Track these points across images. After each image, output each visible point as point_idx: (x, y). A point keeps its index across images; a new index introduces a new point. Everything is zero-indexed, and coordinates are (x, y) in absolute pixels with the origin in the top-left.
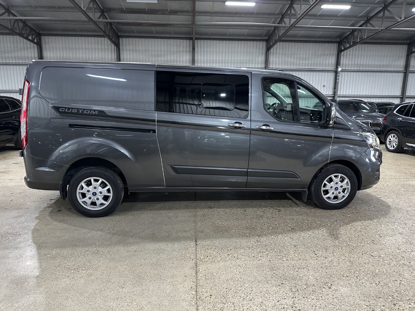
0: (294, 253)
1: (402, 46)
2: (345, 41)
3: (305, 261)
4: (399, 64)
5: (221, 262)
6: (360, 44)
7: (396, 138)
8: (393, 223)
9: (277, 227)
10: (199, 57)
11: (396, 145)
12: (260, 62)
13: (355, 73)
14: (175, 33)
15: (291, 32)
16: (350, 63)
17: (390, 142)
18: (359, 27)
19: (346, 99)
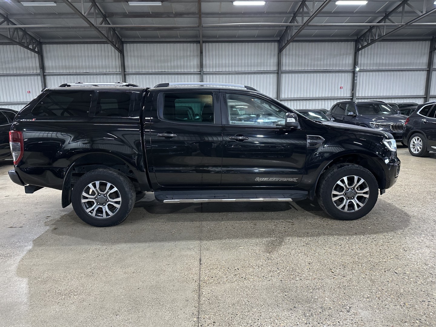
0: (309, 271)
1: (424, 42)
2: (362, 39)
3: (320, 280)
4: (421, 61)
5: (227, 283)
6: (379, 41)
7: (420, 141)
8: (419, 235)
9: (290, 243)
10: (208, 62)
11: (420, 148)
12: (272, 64)
13: (374, 73)
14: (182, 37)
15: (304, 32)
16: (369, 62)
17: (414, 145)
18: (377, 23)
19: (366, 101)
